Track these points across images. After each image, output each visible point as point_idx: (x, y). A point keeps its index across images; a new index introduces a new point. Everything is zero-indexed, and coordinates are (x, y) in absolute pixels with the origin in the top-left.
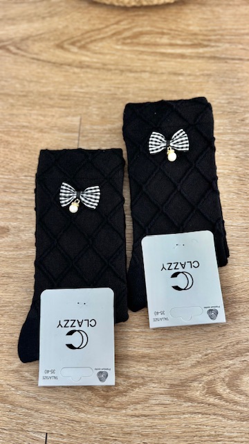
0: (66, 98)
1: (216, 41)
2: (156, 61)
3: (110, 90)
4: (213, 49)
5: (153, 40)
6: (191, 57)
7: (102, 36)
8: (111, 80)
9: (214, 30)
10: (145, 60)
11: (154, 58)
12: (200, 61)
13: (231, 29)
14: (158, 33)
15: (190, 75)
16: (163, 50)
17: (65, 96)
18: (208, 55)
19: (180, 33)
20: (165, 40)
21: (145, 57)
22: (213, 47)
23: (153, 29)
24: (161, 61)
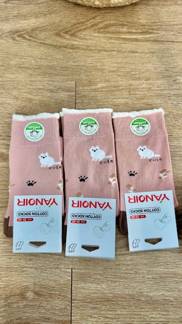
0: (65, 69)
1: (156, 30)
2: (120, 43)
3: (93, 64)
4: (155, 35)
5: (117, 30)
6: (142, 41)
7: (84, 27)
8: (93, 56)
9: (156, 23)
10: (114, 43)
11: (119, 42)
12: (147, 43)
13: (166, 21)
14: (120, 25)
15: (142, 53)
16: (124, 37)
17: (64, 68)
18: (152, 39)
19: (134, 25)
20: (125, 29)
21: (113, 41)
22: (155, 33)
23: (117, 22)
24: (123, 43)
